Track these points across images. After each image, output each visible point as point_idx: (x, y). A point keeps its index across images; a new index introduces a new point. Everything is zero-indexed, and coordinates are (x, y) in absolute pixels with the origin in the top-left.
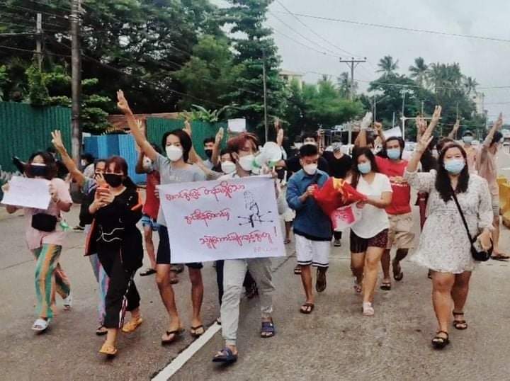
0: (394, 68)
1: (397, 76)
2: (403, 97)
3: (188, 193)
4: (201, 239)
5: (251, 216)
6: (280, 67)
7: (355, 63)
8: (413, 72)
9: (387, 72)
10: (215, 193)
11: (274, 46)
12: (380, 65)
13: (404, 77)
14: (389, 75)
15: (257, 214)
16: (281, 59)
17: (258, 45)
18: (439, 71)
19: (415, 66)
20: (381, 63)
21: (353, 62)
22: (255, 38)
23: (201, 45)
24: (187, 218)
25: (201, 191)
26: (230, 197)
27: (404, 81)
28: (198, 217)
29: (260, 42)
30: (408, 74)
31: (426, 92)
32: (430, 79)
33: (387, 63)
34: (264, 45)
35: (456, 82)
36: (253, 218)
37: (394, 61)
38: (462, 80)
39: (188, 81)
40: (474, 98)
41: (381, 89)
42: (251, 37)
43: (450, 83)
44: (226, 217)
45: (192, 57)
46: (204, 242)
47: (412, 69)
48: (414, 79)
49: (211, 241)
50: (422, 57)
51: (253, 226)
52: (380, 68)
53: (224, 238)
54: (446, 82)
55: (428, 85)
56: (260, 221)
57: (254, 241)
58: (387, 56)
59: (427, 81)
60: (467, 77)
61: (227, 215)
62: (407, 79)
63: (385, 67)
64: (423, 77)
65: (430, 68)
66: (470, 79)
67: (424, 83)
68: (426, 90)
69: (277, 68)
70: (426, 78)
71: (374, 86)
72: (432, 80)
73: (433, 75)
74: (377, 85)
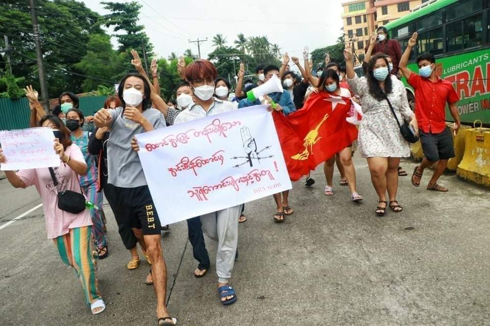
0: (223, 42)
1: (227, 48)
2: (234, 62)
3: (174, 138)
4: (189, 192)
5: (249, 154)
6: (153, 51)
7: (200, 42)
8: (238, 44)
9: (219, 46)
10: (207, 134)
11: (147, 37)
12: (214, 41)
13: (232, 48)
14: (221, 48)
15: (256, 151)
16: (153, 46)
17: (135, 37)
18: (255, 42)
19: (238, 40)
20: (214, 40)
21: (198, 41)
22: (132, 33)
23: (92, 42)
24: (171, 170)
25: (190, 134)
26: (225, 136)
27: (231, 51)
28: (186, 166)
29: (136, 36)
30: (234, 46)
31: (248, 57)
32: (249, 47)
33: (219, 40)
34: (140, 37)
35: (267, 48)
36: (251, 156)
37: (223, 38)
38: (270, 46)
39: (88, 69)
40: (280, 58)
41: (217, 58)
42: (129, 33)
43: (263, 49)
44: (220, 161)
45: (88, 52)
46: (193, 194)
47: (237, 42)
48: (239, 49)
49: (202, 192)
50: (242, 33)
51: (251, 165)
52: (214, 43)
53: (217, 187)
54: (260, 49)
55: (249, 52)
56: (259, 158)
57: (253, 182)
58: (218, 34)
59: (248, 49)
60: (273, 44)
61: (221, 158)
62: (234, 49)
63: (217, 43)
64: (245, 46)
65: (249, 40)
66: (275, 46)
67: (246, 50)
68: (248, 56)
69: (151, 52)
70: (246, 47)
71: (212, 56)
72: (251, 48)
73: (251, 45)
74: (214, 56)
